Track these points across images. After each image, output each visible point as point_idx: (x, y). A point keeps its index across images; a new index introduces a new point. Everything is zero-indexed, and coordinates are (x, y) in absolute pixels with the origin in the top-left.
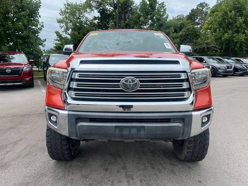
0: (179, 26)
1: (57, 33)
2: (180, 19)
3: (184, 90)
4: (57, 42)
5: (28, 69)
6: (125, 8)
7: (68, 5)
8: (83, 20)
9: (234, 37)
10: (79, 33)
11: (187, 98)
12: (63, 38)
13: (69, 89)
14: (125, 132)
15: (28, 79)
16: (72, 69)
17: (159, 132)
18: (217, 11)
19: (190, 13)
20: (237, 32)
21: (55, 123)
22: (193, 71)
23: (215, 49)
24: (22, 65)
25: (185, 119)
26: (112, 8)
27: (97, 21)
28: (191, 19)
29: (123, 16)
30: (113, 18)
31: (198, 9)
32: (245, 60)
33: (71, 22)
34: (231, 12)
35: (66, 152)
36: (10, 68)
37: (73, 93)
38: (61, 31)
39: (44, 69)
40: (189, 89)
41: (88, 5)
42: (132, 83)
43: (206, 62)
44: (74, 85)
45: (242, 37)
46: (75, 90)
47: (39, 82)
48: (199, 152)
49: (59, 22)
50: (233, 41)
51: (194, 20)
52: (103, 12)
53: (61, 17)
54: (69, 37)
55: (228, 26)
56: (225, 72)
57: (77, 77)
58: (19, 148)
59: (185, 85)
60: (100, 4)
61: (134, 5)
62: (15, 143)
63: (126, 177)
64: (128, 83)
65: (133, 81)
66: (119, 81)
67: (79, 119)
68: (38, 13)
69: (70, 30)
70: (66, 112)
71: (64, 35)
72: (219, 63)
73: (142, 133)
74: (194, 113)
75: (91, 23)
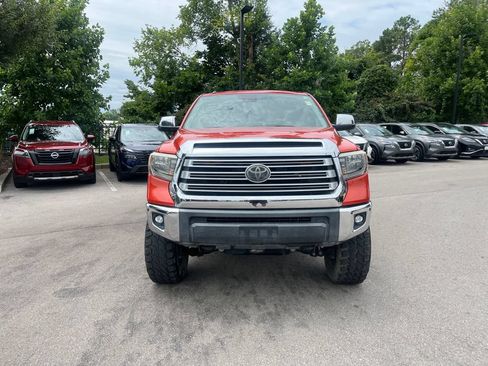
0: (357, 66)
1: (129, 84)
2: (363, 49)
3: (329, 180)
4: (129, 100)
5: (86, 152)
6: (255, 36)
7: (150, 32)
8: (178, 58)
9: (463, 85)
10: (170, 84)
11: (333, 191)
12: (139, 93)
13: (180, 180)
14: (253, 235)
15: (86, 169)
16: (184, 155)
17: (296, 235)
18: (430, 36)
19: (381, 38)
20: (471, 74)
21: (162, 225)
22: (342, 155)
23: (426, 108)
24: (77, 144)
25: (331, 218)
26: (230, 36)
27: (203, 59)
28: (384, 49)
29: (251, 51)
30: (233, 55)
31: (396, 29)
32: (481, 128)
33: (155, 63)
34: (456, 37)
35: (172, 269)
36: (57, 151)
37: (185, 186)
38: (137, 81)
39: (109, 151)
40: (336, 179)
41: (186, 32)
42: (260, 172)
43: (405, 134)
44: (187, 175)
45: (478, 84)
46: (188, 181)
47: (102, 174)
48: (357, 269)
49: (133, 63)
50: (461, 91)
51: (391, 51)
52: (213, 43)
53: (137, 55)
54: (151, 91)
55: (450, 63)
56: (442, 153)
57: (190, 165)
58: (100, 269)
59: (330, 174)
60: (209, 29)
61: (272, 29)
62: (91, 264)
63: (256, 301)
64: (256, 172)
65: (262, 169)
66: (244, 170)
67: (193, 218)
68: (99, 51)
69: (153, 77)
70: (177, 210)
71: (142, 87)
72: (430, 135)
73: (274, 235)
74: (341, 210)
75: (191, 64)
